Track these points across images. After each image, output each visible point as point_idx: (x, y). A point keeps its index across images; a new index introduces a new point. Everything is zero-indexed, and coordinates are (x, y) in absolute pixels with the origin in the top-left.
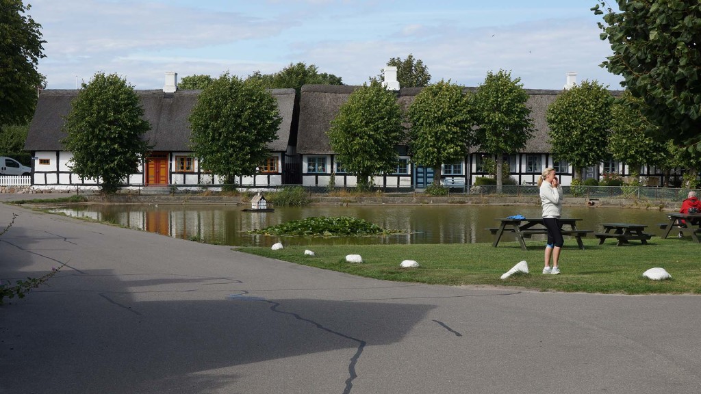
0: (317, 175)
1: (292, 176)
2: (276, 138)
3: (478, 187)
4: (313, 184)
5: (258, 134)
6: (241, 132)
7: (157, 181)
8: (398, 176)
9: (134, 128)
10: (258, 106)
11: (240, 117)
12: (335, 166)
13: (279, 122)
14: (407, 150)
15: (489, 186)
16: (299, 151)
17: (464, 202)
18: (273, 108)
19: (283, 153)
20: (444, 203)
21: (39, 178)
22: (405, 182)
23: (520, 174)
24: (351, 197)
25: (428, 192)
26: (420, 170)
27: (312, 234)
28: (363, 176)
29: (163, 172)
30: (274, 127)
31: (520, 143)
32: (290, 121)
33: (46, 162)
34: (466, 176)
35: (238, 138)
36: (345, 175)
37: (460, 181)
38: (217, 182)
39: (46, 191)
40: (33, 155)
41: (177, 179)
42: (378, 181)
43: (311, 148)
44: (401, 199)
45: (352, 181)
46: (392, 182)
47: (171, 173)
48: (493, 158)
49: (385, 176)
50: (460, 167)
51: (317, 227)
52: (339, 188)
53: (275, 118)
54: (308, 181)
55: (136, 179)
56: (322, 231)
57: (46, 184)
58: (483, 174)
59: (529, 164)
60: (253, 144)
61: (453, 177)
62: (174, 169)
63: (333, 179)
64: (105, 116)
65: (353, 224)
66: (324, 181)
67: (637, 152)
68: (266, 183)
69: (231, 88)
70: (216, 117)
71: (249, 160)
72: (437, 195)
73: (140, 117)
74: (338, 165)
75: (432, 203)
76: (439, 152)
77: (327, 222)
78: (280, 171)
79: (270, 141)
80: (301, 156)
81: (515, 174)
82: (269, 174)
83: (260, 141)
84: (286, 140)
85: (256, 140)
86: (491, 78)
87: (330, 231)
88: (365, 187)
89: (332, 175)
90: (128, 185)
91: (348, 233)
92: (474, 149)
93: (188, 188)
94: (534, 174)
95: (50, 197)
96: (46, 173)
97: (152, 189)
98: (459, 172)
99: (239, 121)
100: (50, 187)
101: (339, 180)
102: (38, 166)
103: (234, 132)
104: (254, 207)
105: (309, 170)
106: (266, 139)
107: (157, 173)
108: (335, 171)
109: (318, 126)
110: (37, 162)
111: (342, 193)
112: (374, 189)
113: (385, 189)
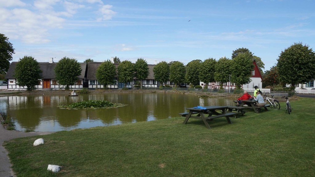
0: (92, 85)
1: (86, 85)
2: (80, 75)
3: (135, 88)
4: (92, 87)
5: (75, 73)
6: (70, 73)
7: (47, 87)
8: (114, 85)
9: (37, 72)
10: (75, 66)
11: (69, 69)
12: (97, 83)
13: (81, 70)
14: (116, 78)
15: (138, 87)
16: (87, 79)
17: (132, 92)
18: (79, 67)
19: (83, 79)
20: (127, 92)
21: (10, 87)
22: (116, 87)
23: (145, 84)
24: (102, 91)
25: (123, 89)
26: (120, 84)
27: (86, 107)
28: (105, 85)
29: (48, 84)
30: (80, 72)
31: (146, 77)
32: (85, 71)
33: (12, 82)
34: (132, 85)
35: (69, 75)
36: (100, 85)
37: (130, 86)
38: (64, 87)
39: (12, 90)
40: (8, 80)
41: (53, 86)
42: (109, 86)
43: (91, 78)
44: (115, 91)
45: (102, 86)
46: (113, 87)
47: (51, 85)
48: (138, 81)
49: (111, 85)
50: (130, 83)
51: (88, 104)
52: (98, 88)
53: (80, 70)
54: (90, 87)
55: (40, 87)
56: (90, 106)
57: (12, 88)
58: (136, 85)
59: (147, 82)
60: (73, 77)
61: (128, 85)
62: (52, 84)
63: (97, 86)
64: (27, 68)
65: (102, 103)
66: (95, 87)
67: (177, 79)
68: (78, 87)
69: (67, 61)
70: (62, 69)
71: (72, 81)
72: (125, 90)
73: (39, 69)
74: (98, 82)
75: (124, 92)
76: (126, 79)
77: (92, 102)
78: (82, 84)
79: (79, 76)
80: (88, 80)
81: (144, 84)
82: (79, 85)
83: (76, 76)
84: (84, 76)
85: (74, 75)
86: (138, 60)
87: (93, 106)
88: (106, 88)
89: (97, 85)
90: (38, 88)
91: (101, 107)
92: (135, 78)
93: (56, 89)
94: (148, 85)
95: (13, 92)
96: (12, 85)
97: (45, 89)
98: (130, 84)
99: (69, 70)
100: (13, 89)
101: (99, 86)
102: (9, 83)
103: (67, 73)
104: (72, 95)
105: (90, 84)
106: (77, 75)
107: (47, 85)
108: (97, 84)
109: (93, 72)
110: (9, 82)
111: (99, 90)
112: (108, 89)
113: (111, 89)
